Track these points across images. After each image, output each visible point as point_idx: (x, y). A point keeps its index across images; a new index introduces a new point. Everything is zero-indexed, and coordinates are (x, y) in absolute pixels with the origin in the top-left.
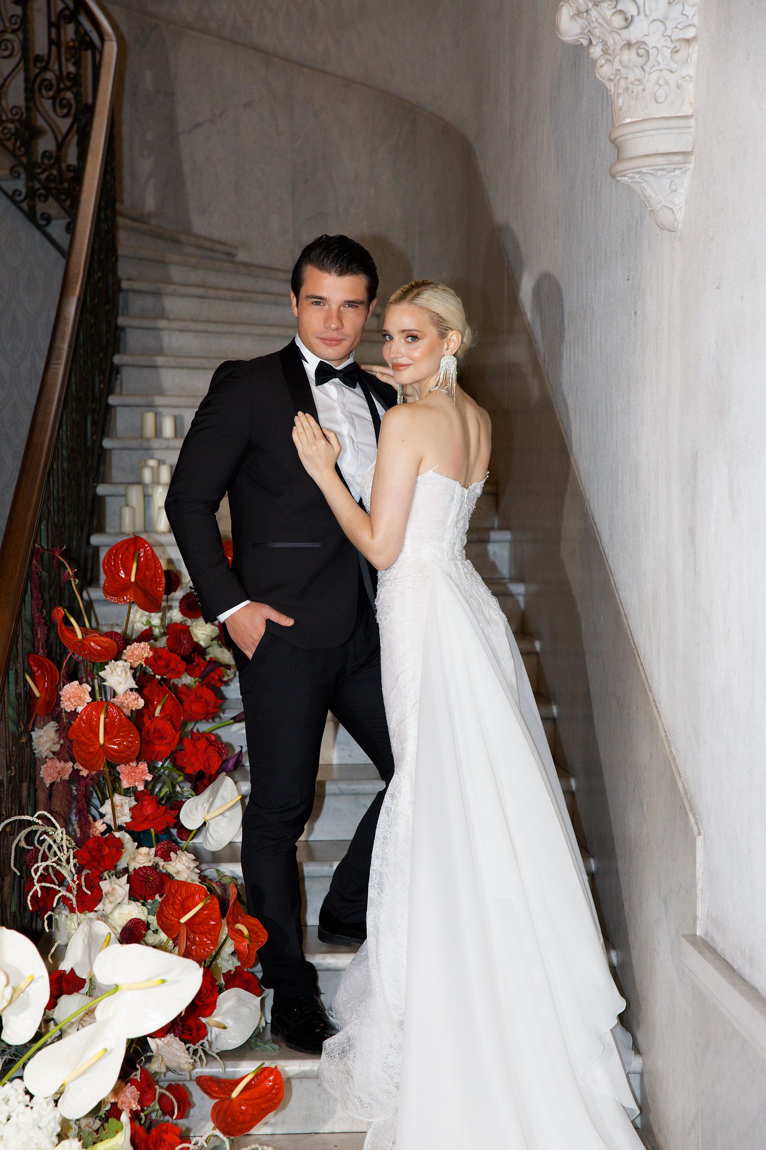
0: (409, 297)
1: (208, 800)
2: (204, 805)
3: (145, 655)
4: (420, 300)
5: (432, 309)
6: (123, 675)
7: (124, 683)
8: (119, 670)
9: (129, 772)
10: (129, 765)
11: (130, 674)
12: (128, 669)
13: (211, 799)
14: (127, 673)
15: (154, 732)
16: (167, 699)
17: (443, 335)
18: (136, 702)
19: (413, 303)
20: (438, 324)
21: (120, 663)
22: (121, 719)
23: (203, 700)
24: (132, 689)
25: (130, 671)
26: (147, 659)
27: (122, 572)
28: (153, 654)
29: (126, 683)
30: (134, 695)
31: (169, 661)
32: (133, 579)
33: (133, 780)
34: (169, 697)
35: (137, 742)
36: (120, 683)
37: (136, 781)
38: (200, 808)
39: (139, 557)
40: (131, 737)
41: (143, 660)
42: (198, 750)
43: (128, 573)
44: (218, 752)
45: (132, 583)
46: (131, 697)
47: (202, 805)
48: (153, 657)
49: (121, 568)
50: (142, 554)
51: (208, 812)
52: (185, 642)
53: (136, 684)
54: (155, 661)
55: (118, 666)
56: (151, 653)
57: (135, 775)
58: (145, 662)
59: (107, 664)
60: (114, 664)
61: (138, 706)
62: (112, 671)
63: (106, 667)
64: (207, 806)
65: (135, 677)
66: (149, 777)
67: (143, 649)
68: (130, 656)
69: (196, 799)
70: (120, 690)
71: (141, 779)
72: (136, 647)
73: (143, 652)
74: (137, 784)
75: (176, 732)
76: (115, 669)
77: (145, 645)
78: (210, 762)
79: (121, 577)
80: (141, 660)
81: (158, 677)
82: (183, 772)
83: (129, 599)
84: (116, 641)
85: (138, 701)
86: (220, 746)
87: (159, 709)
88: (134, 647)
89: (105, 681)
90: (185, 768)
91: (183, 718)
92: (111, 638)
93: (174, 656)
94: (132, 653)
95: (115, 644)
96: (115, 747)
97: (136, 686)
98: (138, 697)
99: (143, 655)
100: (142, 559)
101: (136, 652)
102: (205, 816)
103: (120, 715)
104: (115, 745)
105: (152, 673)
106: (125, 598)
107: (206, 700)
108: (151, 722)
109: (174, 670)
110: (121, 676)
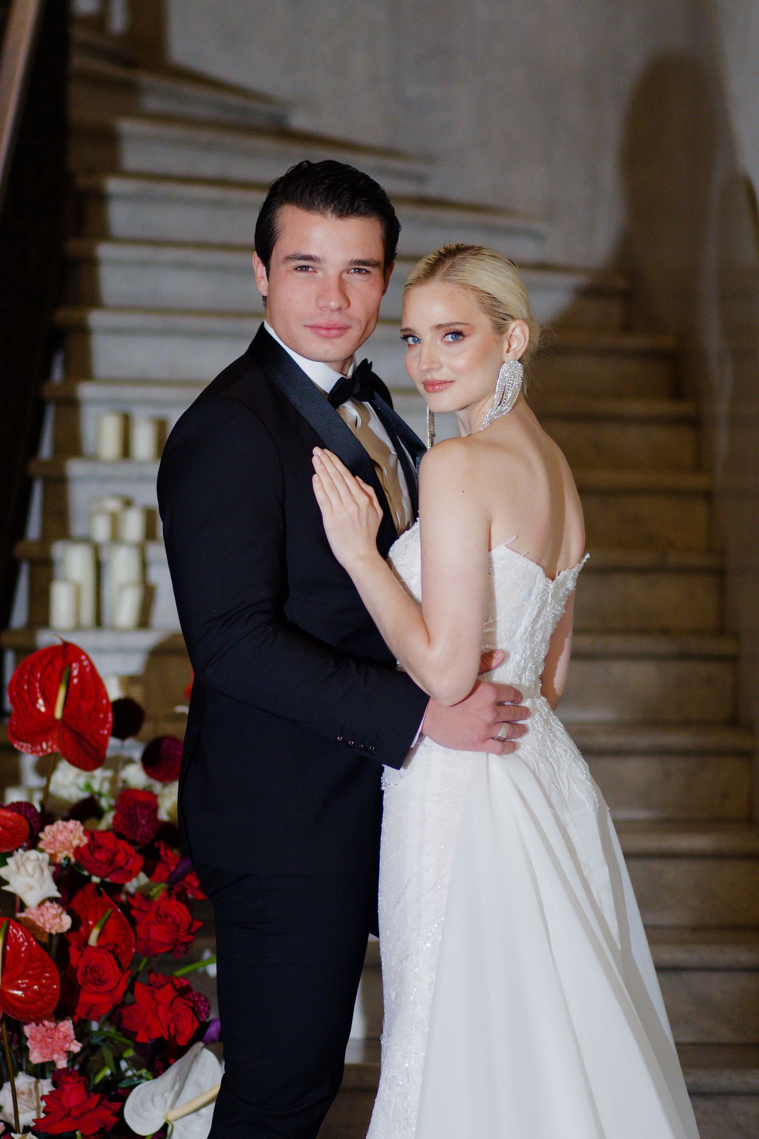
0: (441, 272)
1: (173, 1087)
2: (166, 1095)
3: (76, 843)
4: (460, 274)
5: (480, 286)
6: (37, 875)
7: (38, 887)
8: (30, 867)
9: (44, 1037)
10: (44, 1025)
11: (48, 873)
12: (45, 865)
13: (177, 1087)
14: (42, 871)
15: (86, 971)
16: (109, 917)
17: (500, 328)
18: (57, 920)
19: (448, 280)
20: (491, 309)
21: (33, 854)
22: (30, 946)
23: (170, 920)
24: (52, 900)
25: (48, 868)
26: (77, 850)
27: (41, 702)
28: (89, 840)
29: (41, 888)
30: (55, 908)
31: (115, 854)
32: (58, 714)
33: (50, 1050)
34: (112, 913)
35: (55, 987)
36: (31, 888)
37: (55, 1052)
38: (158, 1100)
39: (70, 677)
40: (46, 978)
41: (72, 851)
42: (158, 1004)
43: (51, 705)
44: (193, 1009)
45: (56, 721)
46: (50, 913)
47: (163, 1095)
48: (88, 846)
49: (39, 695)
50: (75, 673)
51: (173, 1106)
52: (144, 822)
53: (59, 890)
54: (92, 853)
55: (28, 859)
56: (85, 840)
57: (52, 1041)
58: (75, 854)
59: (10, 855)
60: (22, 855)
61: (61, 926)
62: (18, 868)
63: (9, 860)
64: (170, 1097)
65: (57, 879)
66: (76, 1047)
67: (71, 832)
68: (50, 843)
69: (152, 1086)
70: (31, 899)
71: (62, 1050)
72: (61, 828)
73: (72, 836)
74: (55, 1057)
75: (123, 974)
76: (24, 865)
77: (76, 825)
78: (177, 1023)
79: (39, 711)
80: (68, 850)
81: (96, 879)
82: (132, 1040)
83: (52, 747)
84: (26, 818)
85: (61, 919)
86: (197, 998)
87: (95, 933)
88: (58, 829)
89: (6, 883)
90: (136, 1034)
91: (134, 950)
92: (19, 813)
93: (123, 845)
94: (54, 837)
95: (24, 823)
96: (19, 993)
97: (58, 895)
98: (61, 913)
99: (71, 843)
100: (75, 681)
101: (60, 837)
102: (167, 1114)
103: (29, 942)
104: (19, 989)
105: (86, 873)
106: (44, 745)
107: (174, 921)
108: (82, 955)
109: (122, 868)
110: (34, 877)
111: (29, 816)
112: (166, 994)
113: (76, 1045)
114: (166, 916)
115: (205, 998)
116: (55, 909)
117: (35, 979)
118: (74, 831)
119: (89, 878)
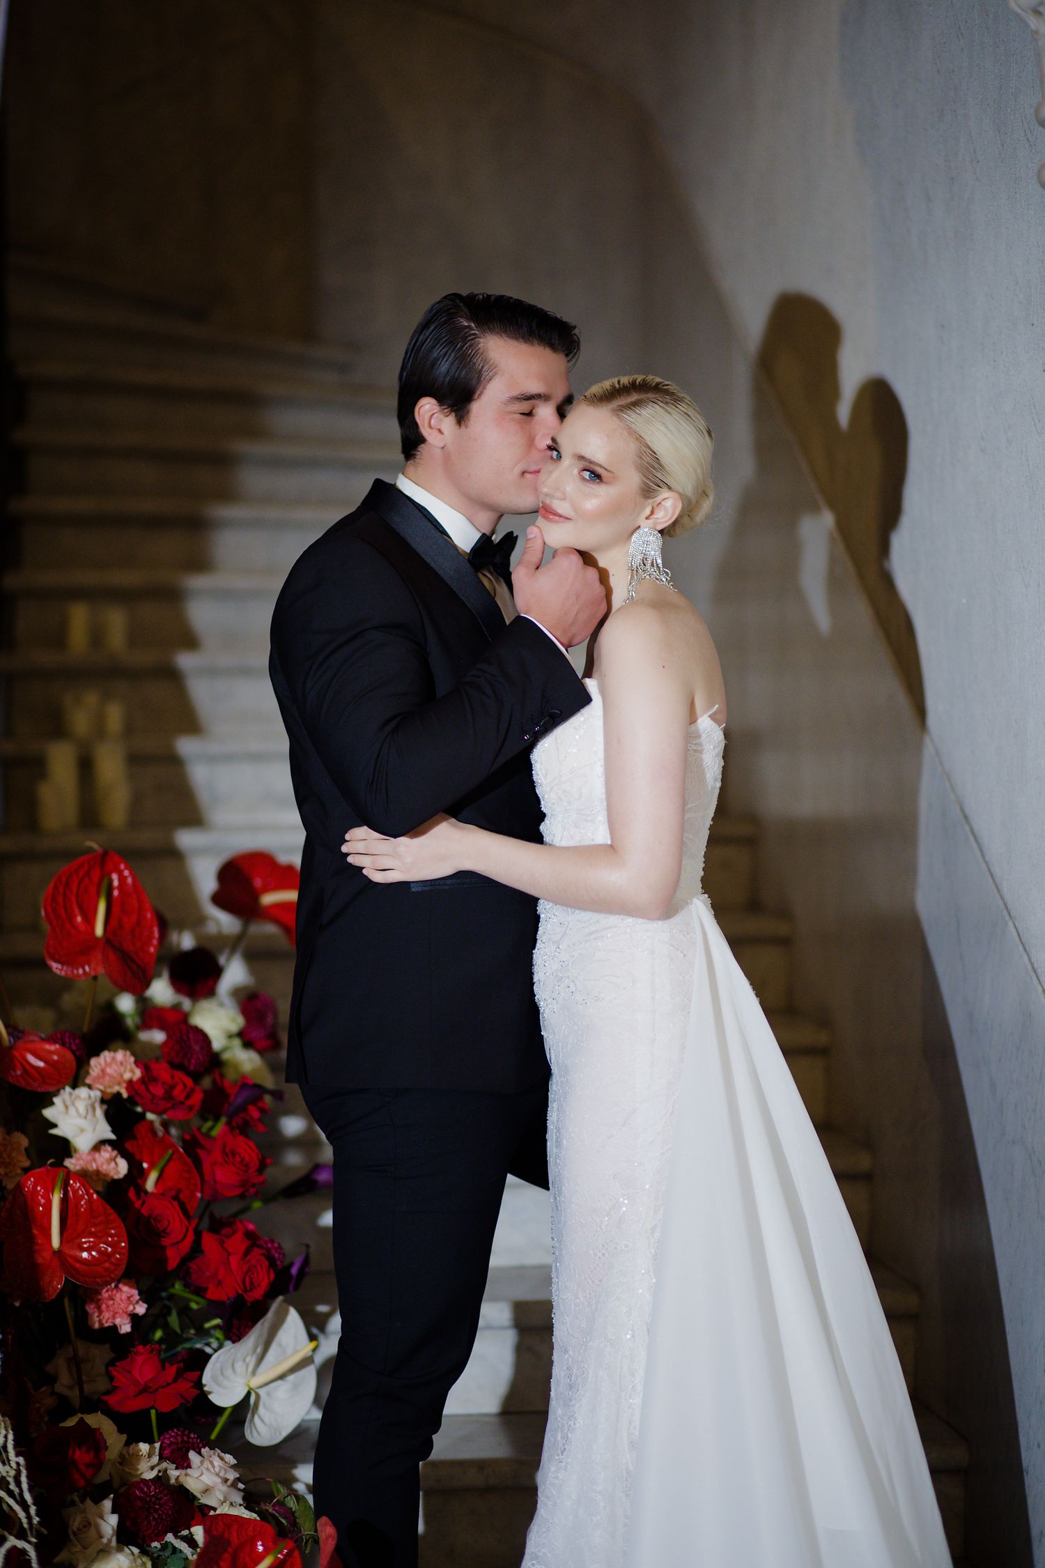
1: (256, 1351)
2: (248, 1359)
3: (127, 1076)
6: (89, 1115)
7: (90, 1130)
8: (81, 1106)
11: (99, 1112)
12: (96, 1104)
13: (259, 1350)
14: (95, 1110)
15: (151, 1220)
16: (170, 1159)
17: (648, 491)
18: (113, 1165)
21: (83, 1092)
22: (91, 1200)
23: (238, 1159)
24: (106, 1143)
25: (101, 1107)
26: (130, 1084)
27: (79, 919)
28: (142, 1073)
29: (94, 1130)
30: (108, 1151)
31: (172, 1087)
32: (99, 930)
33: (112, 1313)
34: (173, 1154)
35: (123, 1244)
36: (82, 1130)
37: (117, 1316)
38: (239, 1366)
39: (110, 888)
40: (113, 1236)
41: (124, 1085)
42: (229, 1255)
43: (90, 921)
44: (267, 1259)
45: (97, 939)
46: (103, 1158)
47: (244, 1360)
48: (142, 1080)
49: (76, 910)
50: (116, 883)
51: (254, 1373)
52: (197, 1048)
53: (113, 1132)
54: (147, 1088)
55: (78, 1097)
56: (138, 1073)
57: (114, 1304)
58: (127, 1089)
59: (57, 1093)
60: (70, 1094)
61: (118, 1172)
62: (67, 1107)
63: (55, 1100)
64: (252, 1361)
65: (109, 1117)
66: (141, 1309)
67: (122, 1064)
68: (98, 1077)
69: (232, 1351)
70: (82, 1143)
71: (126, 1313)
72: (109, 1060)
73: (122, 1069)
74: (118, 1321)
75: (189, 1223)
76: (73, 1104)
77: (125, 1055)
78: (252, 1276)
79: (77, 929)
80: (119, 1084)
81: (151, 1116)
82: (203, 1297)
83: (95, 970)
84: (70, 1051)
85: (116, 1164)
86: (270, 1245)
87: (152, 1177)
88: (106, 1061)
89: (54, 1126)
90: (206, 1289)
91: (199, 1195)
92: (63, 1045)
93: (180, 1075)
94: (103, 1071)
95: (68, 1056)
97: (113, 1137)
98: (116, 1157)
99: (121, 1076)
100: (116, 893)
101: (109, 1070)
102: (249, 1381)
103: (88, 1193)
104: (82, 1250)
105: (139, 1109)
106: (87, 968)
107: (242, 1160)
108: (143, 1202)
109: (182, 1103)
110: (85, 1118)
111: (75, 1048)
112: (237, 1243)
113: (141, 1306)
114: (234, 1155)
115: (279, 1245)
116: (107, 1153)
117: (100, 1236)
118: (124, 1063)
119: (143, 1115)
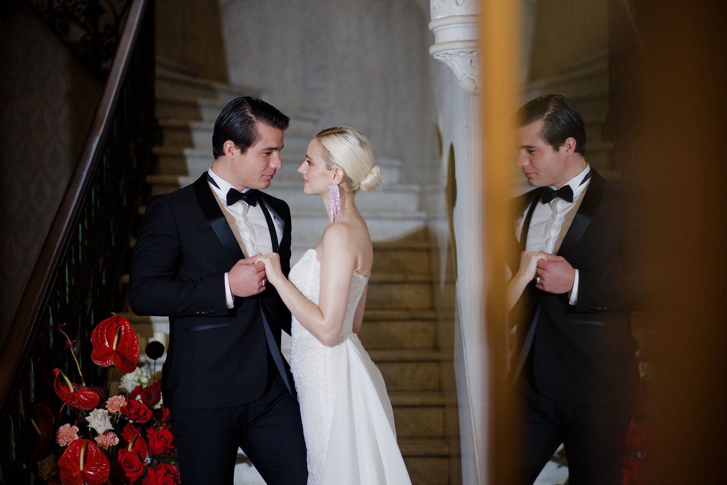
3: (122, 405)
6: (103, 420)
8: (99, 416)
11: (108, 419)
12: (106, 415)
14: (106, 418)
15: (125, 462)
21: (101, 410)
22: (97, 453)
23: (163, 439)
24: (110, 431)
25: (108, 417)
26: (122, 408)
27: (107, 343)
29: (105, 425)
31: (140, 410)
32: (114, 348)
34: (137, 437)
35: (108, 470)
36: (100, 425)
39: (120, 331)
40: (104, 466)
41: (120, 408)
42: (158, 476)
43: (111, 344)
44: (175, 479)
45: (113, 351)
46: (109, 437)
48: (127, 406)
49: (106, 339)
50: (123, 329)
52: (154, 395)
53: (113, 426)
54: (128, 410)
55: (99, 412)
56: (126, 404)
58: (121, 410)
59: (92, 411)
60: (96, 411)
61: (115, 443)
62: (94, 417)
63: (91, 413)
65: (112, 421)
67: (120, 400)
68: (110, 406)
70: (100, 431)
72: (115, 399)
73: (120, 402)
75: (142, 464)
76: (97, 415)
77: (122, 397)
79: (106, 346)
80: (118, 408)
81: (131, 422)
83: (111, 363)
84: (99, 395)
85: (114, 439)
86: (176, 474)
87: (130, 445)
89: (90, 423)
91: (147, 453)
92: (96, 392)
93: (143, 405)
94: (112, 403)
95: (98, 396)
96: (92, 473)
97: (113, 428)
98: (115, 437)
99: (119, 405)
100: (122, 333)
101: (115, 402)
103: (96, 449)
104: (91, 471)
105: (126, 419)
106: (108, 362)
107: (165, 440)
108: (123, 455)
109: (142, 416)
110: (101, 421)
111: (101, 394)
112: (162, 472)
114: (162, 437)
116: (111, 435)
117: (100, 466)
119: (128, 420)
